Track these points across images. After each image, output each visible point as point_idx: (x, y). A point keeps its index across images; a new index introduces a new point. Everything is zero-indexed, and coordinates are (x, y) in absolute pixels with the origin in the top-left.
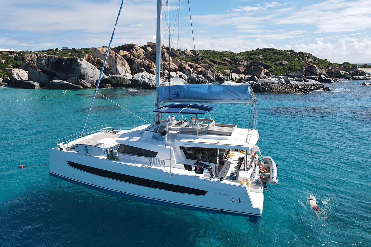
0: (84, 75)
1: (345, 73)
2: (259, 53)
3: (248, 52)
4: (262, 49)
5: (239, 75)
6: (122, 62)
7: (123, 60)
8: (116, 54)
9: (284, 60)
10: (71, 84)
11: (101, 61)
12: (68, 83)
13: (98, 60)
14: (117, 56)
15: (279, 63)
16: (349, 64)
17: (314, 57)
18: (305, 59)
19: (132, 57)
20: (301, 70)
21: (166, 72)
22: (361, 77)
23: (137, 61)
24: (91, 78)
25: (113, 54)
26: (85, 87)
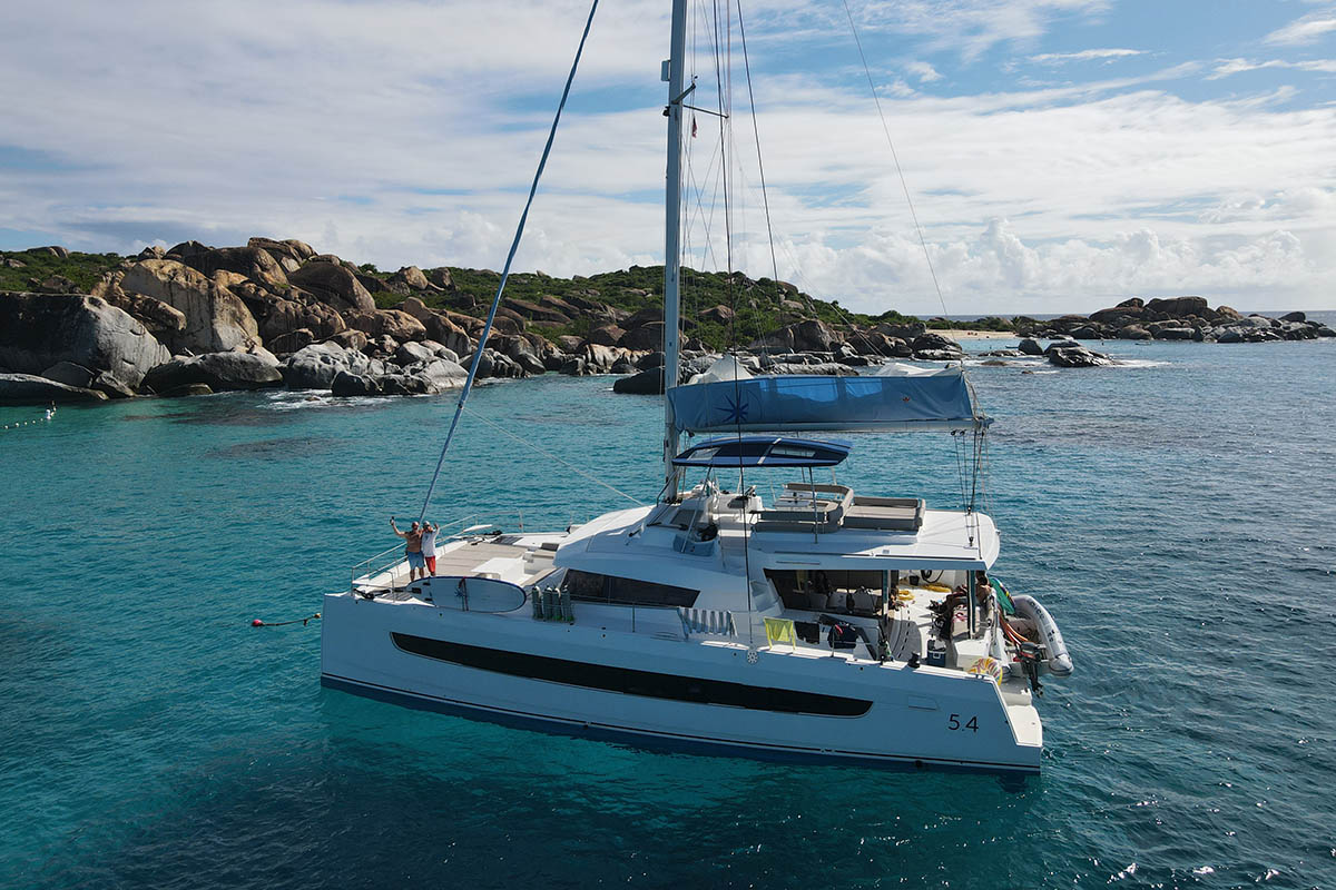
0: (109, 355)
1: (897, 342)
2: (640, 281)
3: (604, 276)
4: (650, 268)
5: (613, 350)
6: (234, 308)
7: (235, 303)
8: (209, 283)
9: (720, 303)
10: (60, 384)
11: (160, 306)
12: (48, 381)
13: (147, 302)
14: (214, 290)
15: (707, 314)
16: (899, 317)
17: (802, 295)
18: (780, 302)
19: (263, 293)
20: (782, 334)
21: (389, 341)
22: (937, 352)
23: (281, 305)
24: (130, 366)
25: (199, 282)
26: (116, 396)
